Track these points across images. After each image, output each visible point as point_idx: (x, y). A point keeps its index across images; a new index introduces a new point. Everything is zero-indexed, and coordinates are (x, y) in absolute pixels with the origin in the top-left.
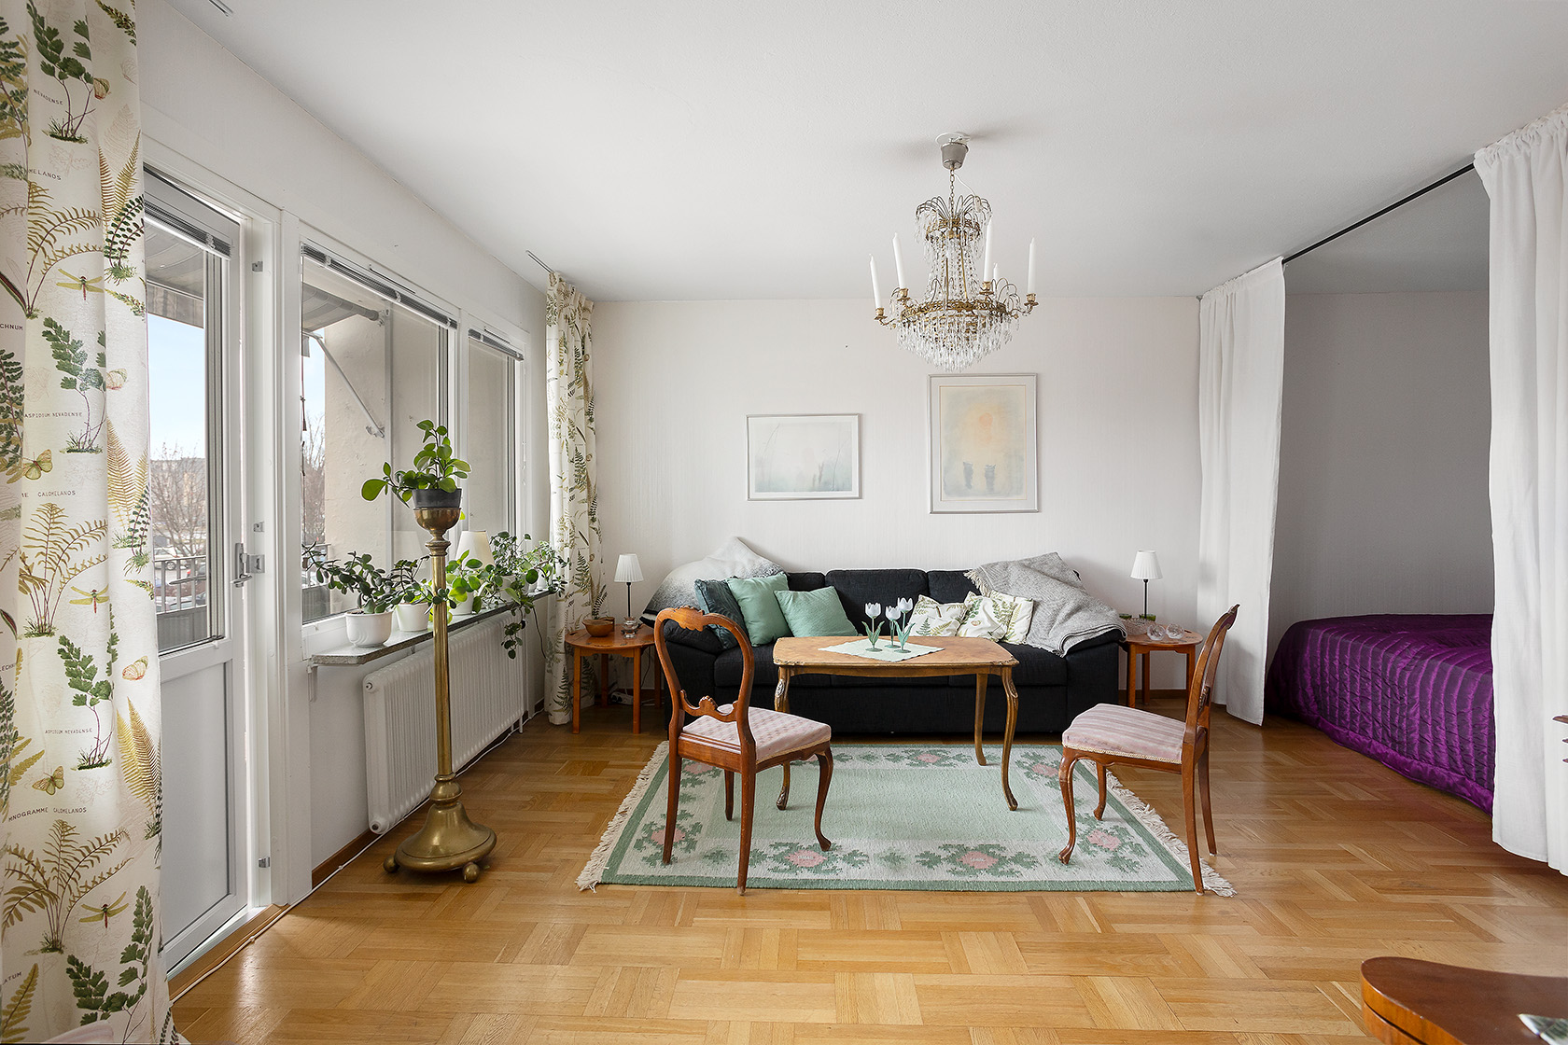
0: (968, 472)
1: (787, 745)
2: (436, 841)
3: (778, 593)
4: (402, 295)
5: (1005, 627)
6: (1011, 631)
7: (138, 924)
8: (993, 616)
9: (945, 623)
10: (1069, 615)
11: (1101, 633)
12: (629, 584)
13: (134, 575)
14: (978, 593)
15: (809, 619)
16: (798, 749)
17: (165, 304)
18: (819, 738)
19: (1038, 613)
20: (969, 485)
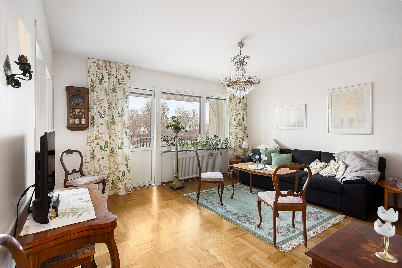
0: (342, 120)
1: (210, 179)
2: (174, 183)
3: (271, 153)
4: (184, 95)
5: (335, 172)
6: (337, 174)
7: (123, 174)
8: (332, 168)
9: (316, 168)
10: (355, 171)
11: (357, 179)
12: (245, 148)
13: (126, 137)
14: (335, 160)
15: (276, 160)
16: (213, 181)
17: (179, 99)
18: (219, 180)
19: (347, 169)
20: (342, 125)
